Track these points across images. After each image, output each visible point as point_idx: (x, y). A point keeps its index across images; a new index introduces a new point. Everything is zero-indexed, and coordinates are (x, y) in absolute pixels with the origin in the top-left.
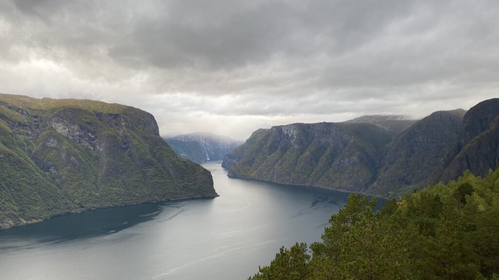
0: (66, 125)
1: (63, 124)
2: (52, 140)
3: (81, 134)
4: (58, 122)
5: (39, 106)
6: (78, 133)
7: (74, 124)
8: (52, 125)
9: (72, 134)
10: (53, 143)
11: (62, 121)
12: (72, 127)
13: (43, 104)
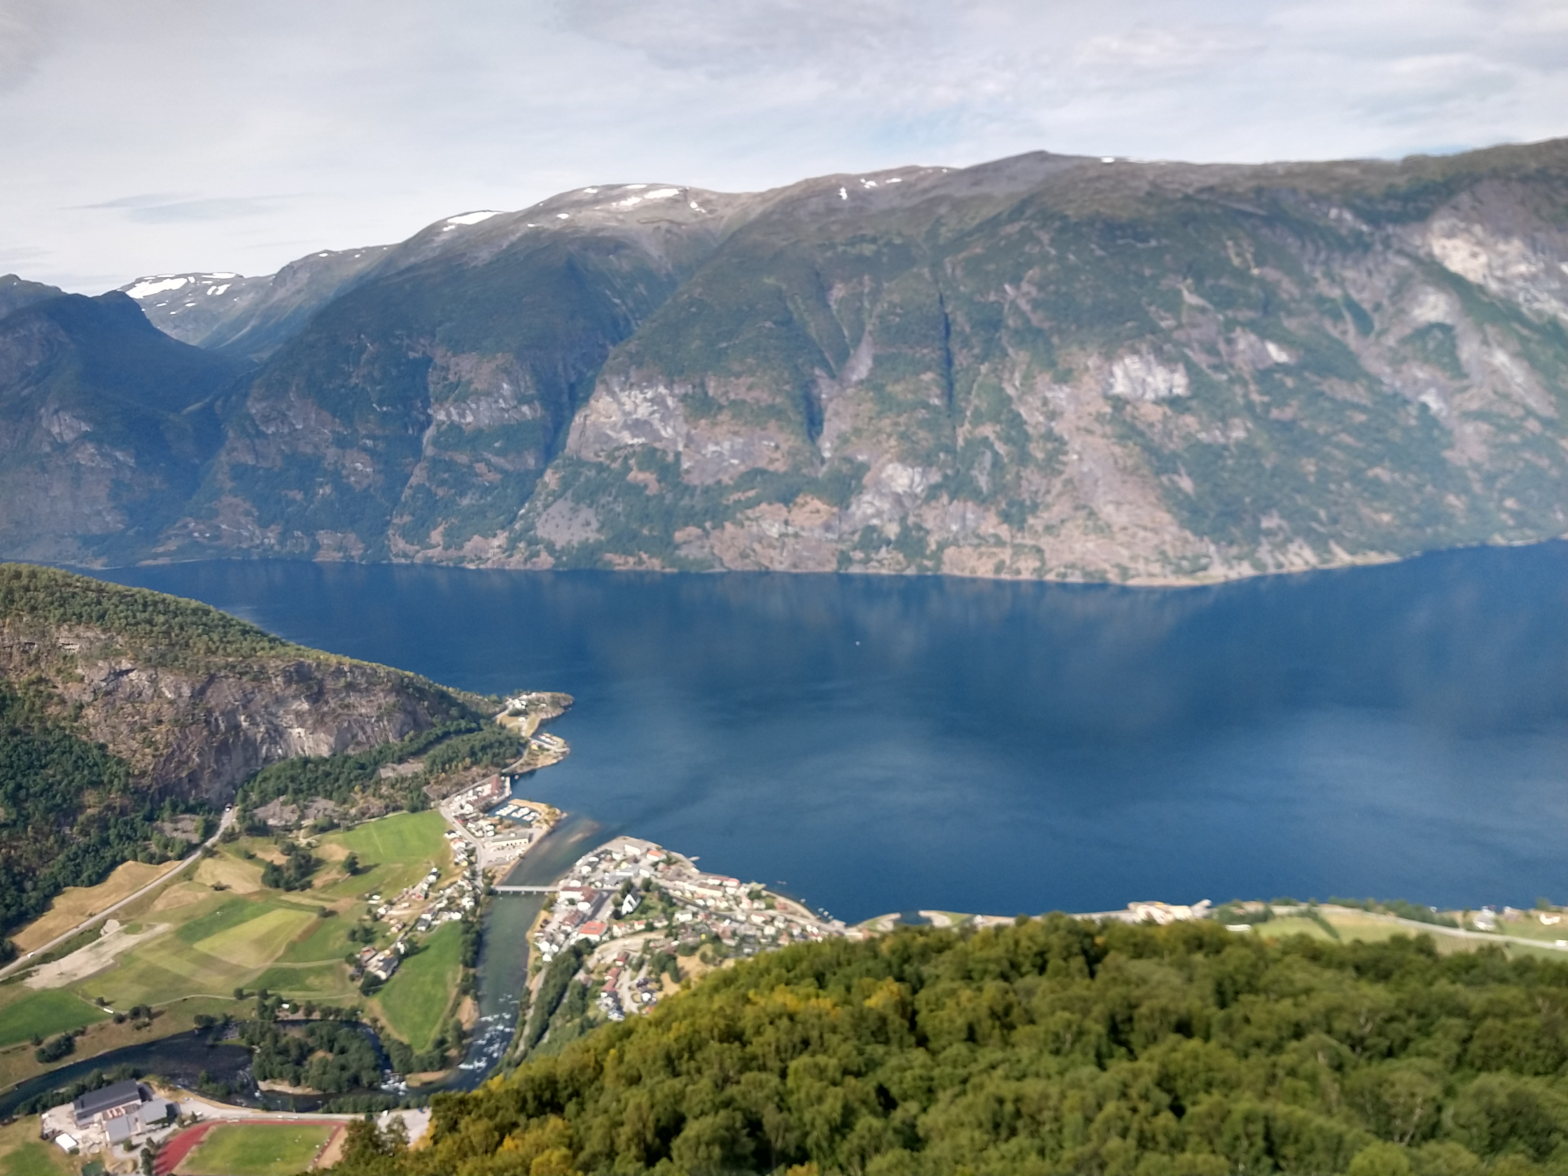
0: (1479, 243)
1: (1467, 241)
2: (1432, 298)
3: (1533, 269)
4: (1450, 234)
5: (1391, 185)
6: (1523, 268)
7: (1507, 234)
8: (1432, 249)
9: (1499, 273)
10: (1433, 309)
11: (1467, 230)
12: (1502, 247)
13: (1406, 177)
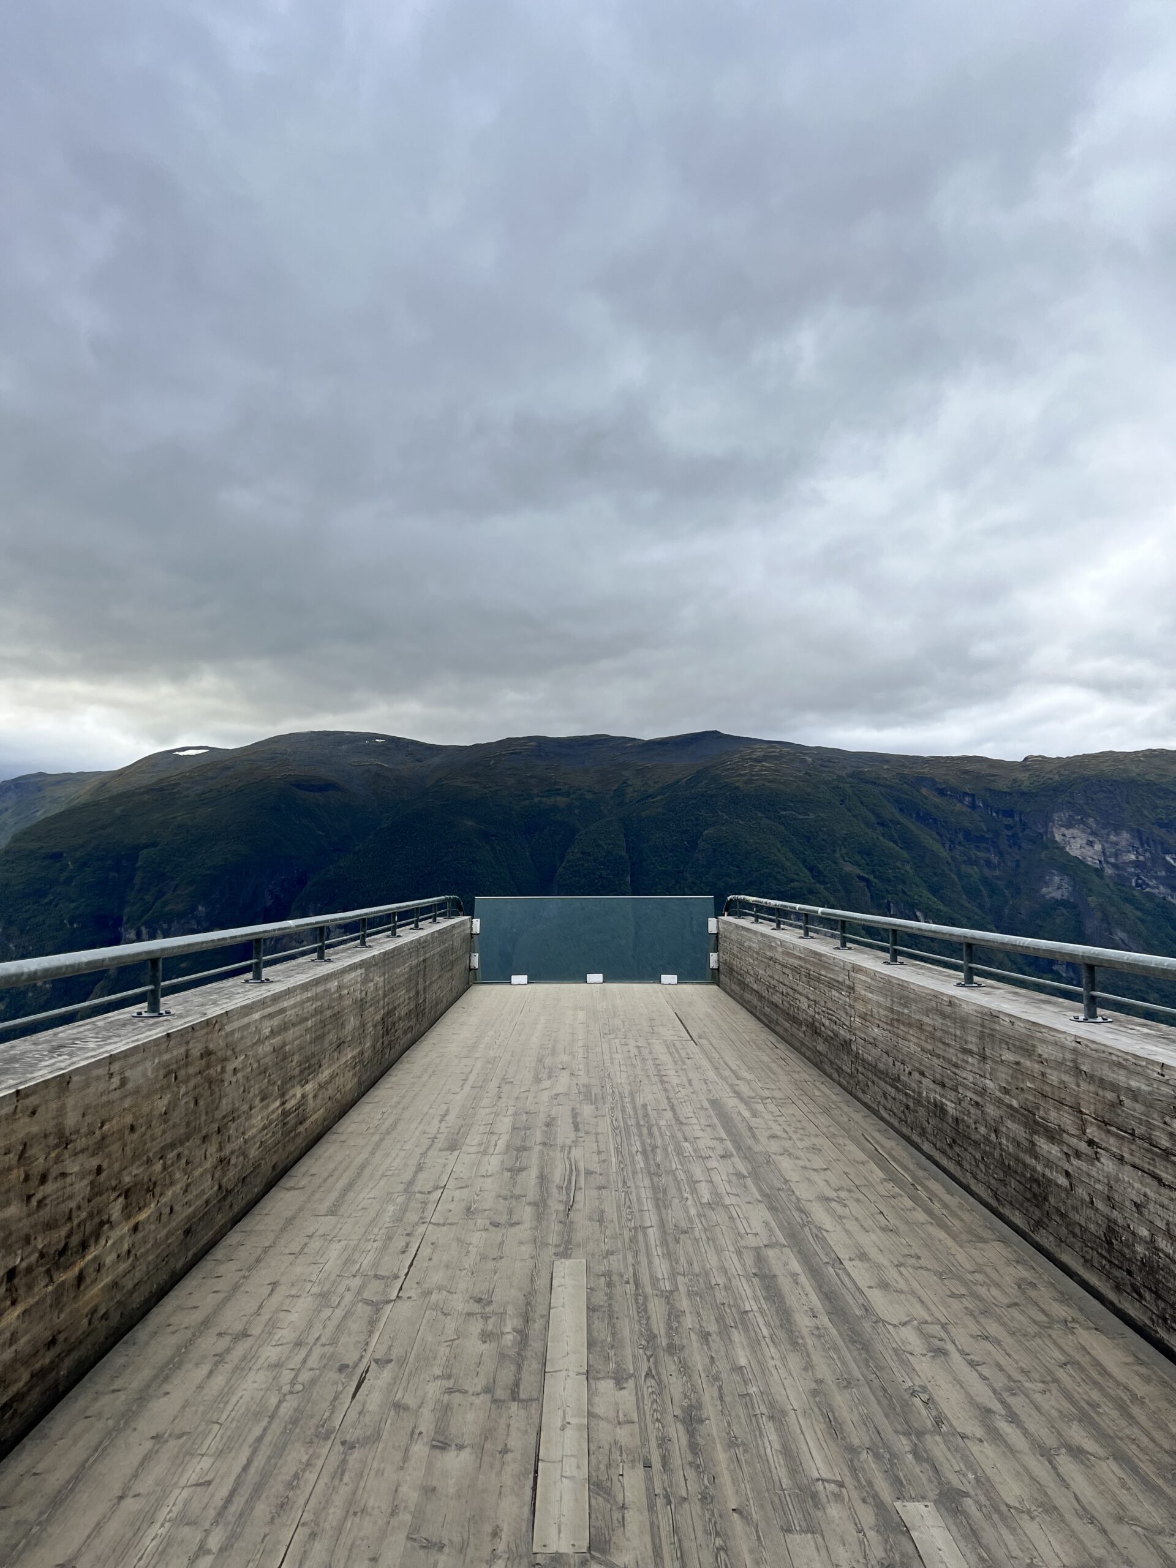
0: (1093, 833)
1: (1083, 831)
2: (1057, 879)
3: (1141, 858)
4: (1069, 826)
5: (1015, 781)
6: (1133, 857)
7: (1117, 829)
8: (1054, 837)
9: (1112, 860)
10: (1058, 888)
11: (1082, 821)
12: (1113, 838)
13: (1027, 774)
